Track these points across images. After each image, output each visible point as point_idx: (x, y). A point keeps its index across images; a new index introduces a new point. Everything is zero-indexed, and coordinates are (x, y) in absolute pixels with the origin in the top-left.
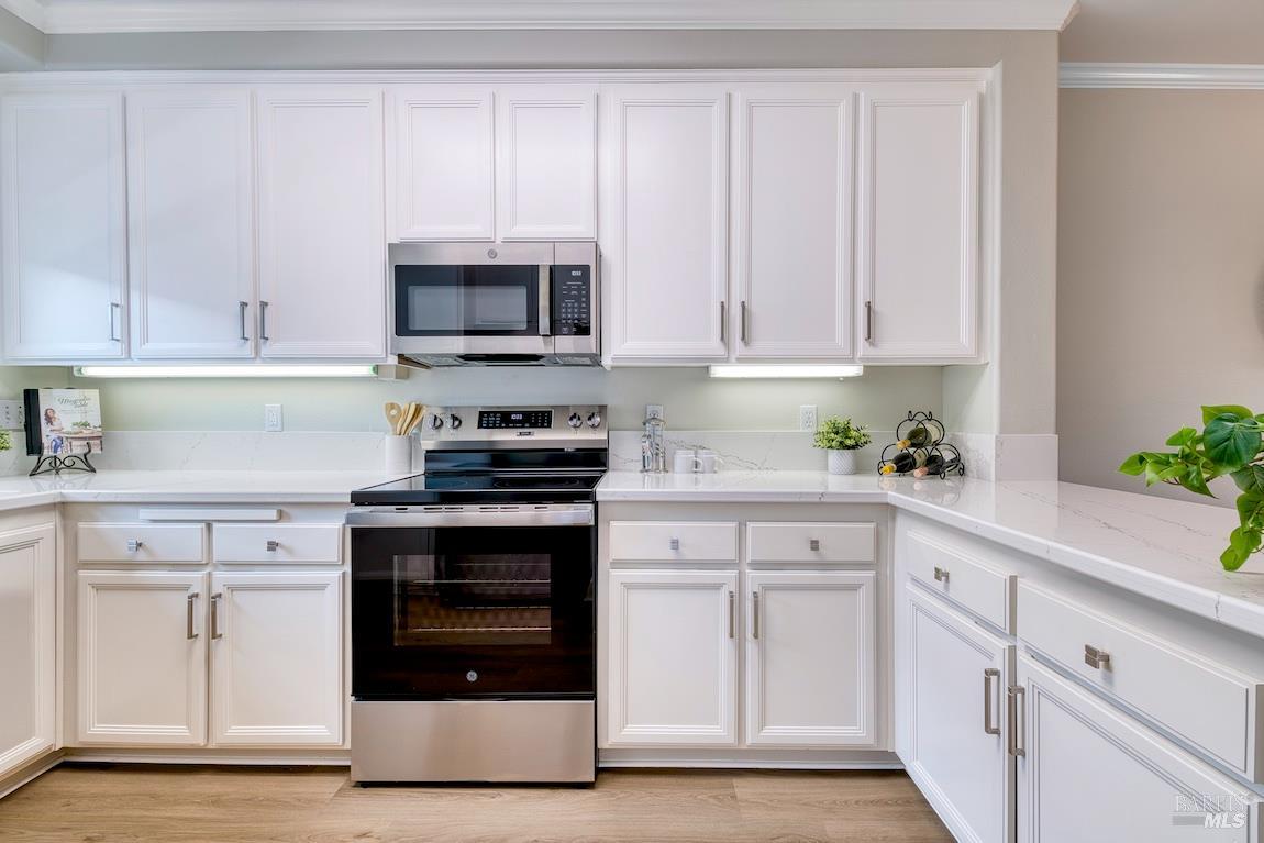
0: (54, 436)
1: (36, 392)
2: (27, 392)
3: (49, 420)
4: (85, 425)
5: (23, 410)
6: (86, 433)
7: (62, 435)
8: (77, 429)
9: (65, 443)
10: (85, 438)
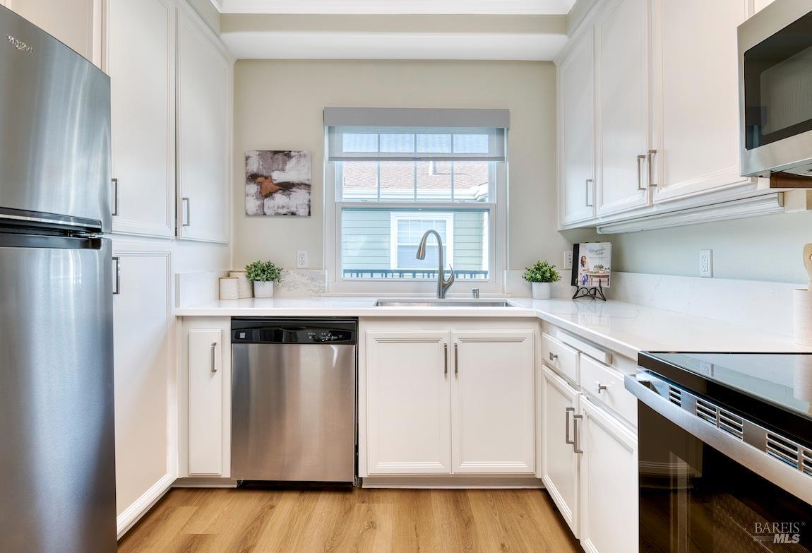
0: (584, 274)
1: (578, 245)
2: (575, 245)
3: (583, 263)
4: (601, 267)
5: (572, 257)
6: (601, 273)
7: (588, 274)
8: (596, 270)
9: (589, 279)
10: (599, 276)
